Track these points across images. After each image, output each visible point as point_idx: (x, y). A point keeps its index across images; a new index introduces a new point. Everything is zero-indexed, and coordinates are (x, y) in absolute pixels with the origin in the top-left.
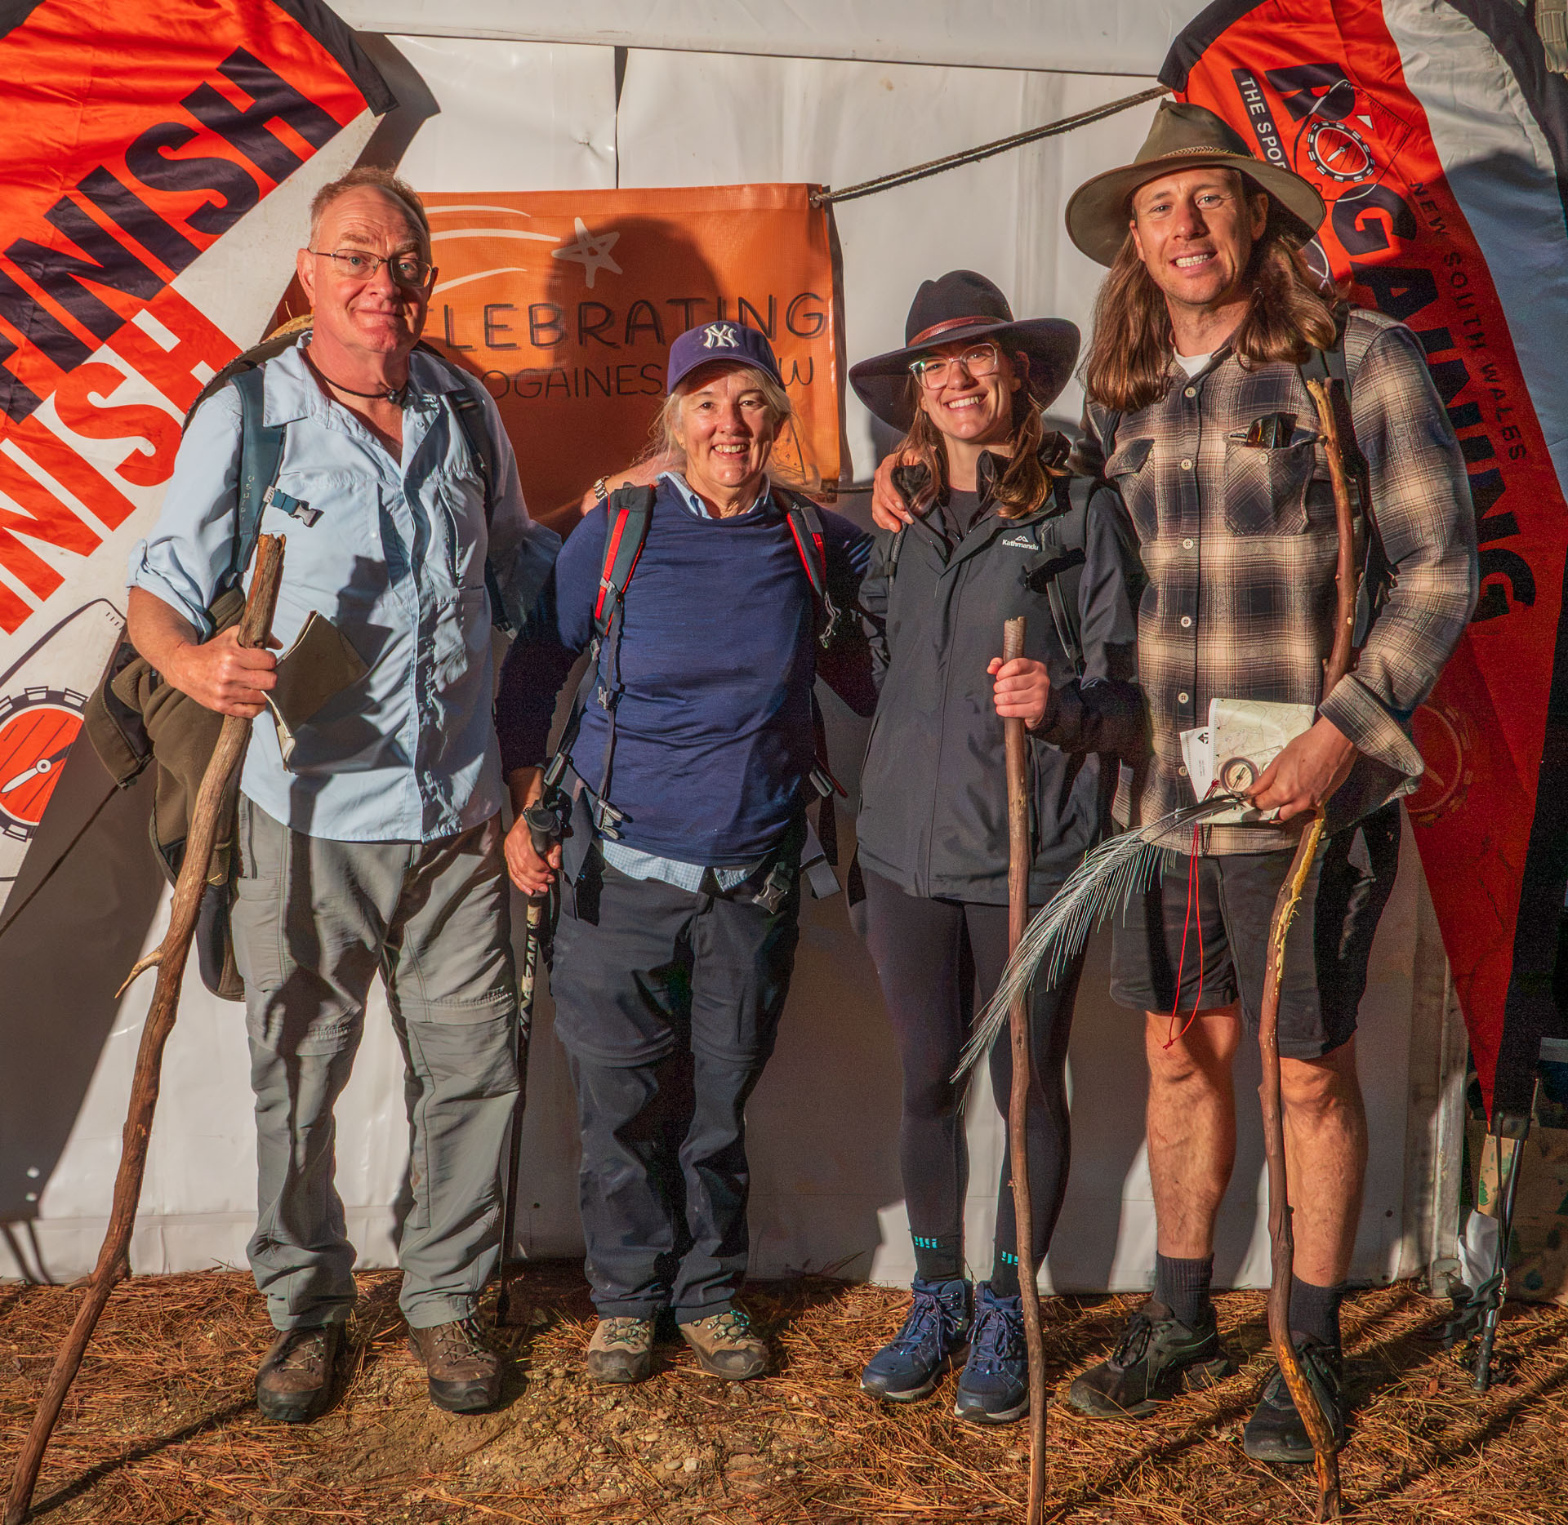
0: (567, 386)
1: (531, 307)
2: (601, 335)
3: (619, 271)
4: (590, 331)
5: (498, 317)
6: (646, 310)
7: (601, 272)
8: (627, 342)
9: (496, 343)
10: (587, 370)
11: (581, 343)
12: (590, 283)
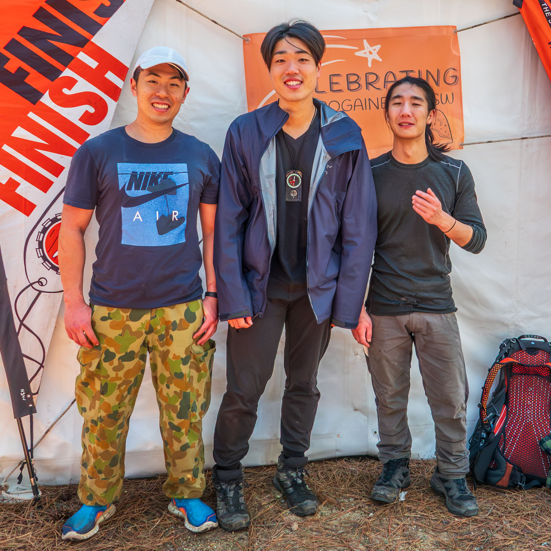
0: (362, 105)
1: (347, 75)
2: (374, 85)
3: (381, 60)
4: (370, 84)
5: (335, 79)
6: (392, 74)
7: (374, 61)
8: (384, 88)
9: (334, 89)
10: (369, 99)
11: (367, 89)
12: (370, 65)
